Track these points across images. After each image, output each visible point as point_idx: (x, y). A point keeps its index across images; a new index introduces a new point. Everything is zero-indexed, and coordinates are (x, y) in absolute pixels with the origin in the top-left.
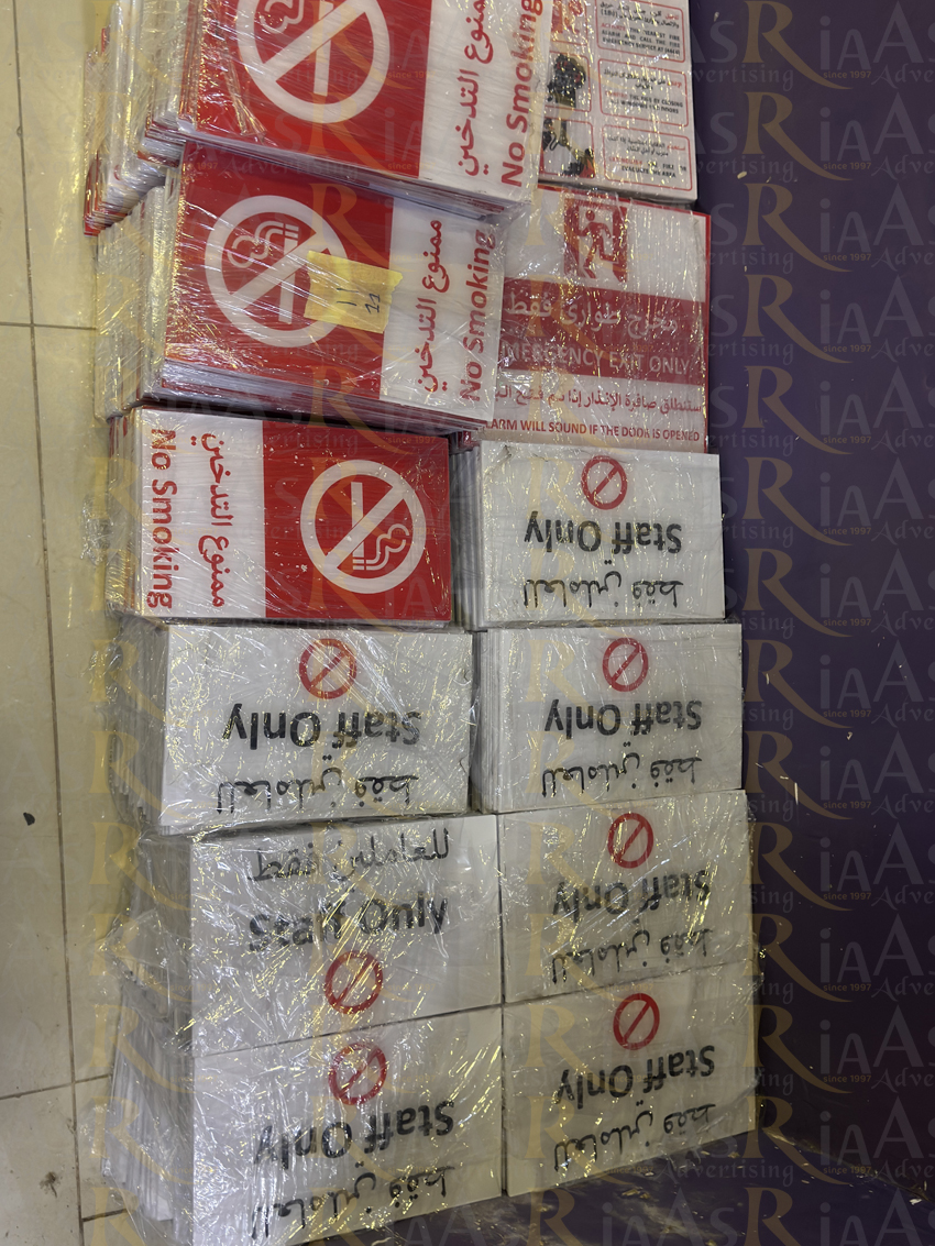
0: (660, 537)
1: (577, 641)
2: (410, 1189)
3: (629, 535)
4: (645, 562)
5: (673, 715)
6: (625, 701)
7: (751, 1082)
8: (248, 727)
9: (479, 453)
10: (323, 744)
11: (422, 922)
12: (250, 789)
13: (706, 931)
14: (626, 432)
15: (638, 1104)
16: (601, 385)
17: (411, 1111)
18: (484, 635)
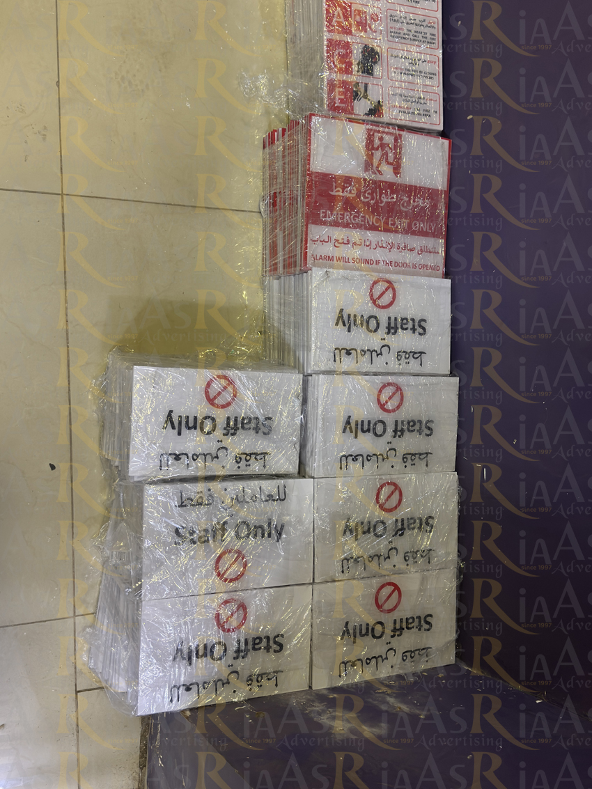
0: (414, 326)
1: (363, 383)
2: (258, 681)
3: (396, 324)
4: (405, 340)
5: (417, 427)
6: (389, 419)
7: (453, 636)
8: (176, 423)
9: (311, 275)
10: (218, 433)
11: (269, 536)
12: (177, 457)
13: (431, 550)
14: (397, 264)
15: (387, 644)
16: (384, 237)
17: (260, 638)
18: (310, 378)
